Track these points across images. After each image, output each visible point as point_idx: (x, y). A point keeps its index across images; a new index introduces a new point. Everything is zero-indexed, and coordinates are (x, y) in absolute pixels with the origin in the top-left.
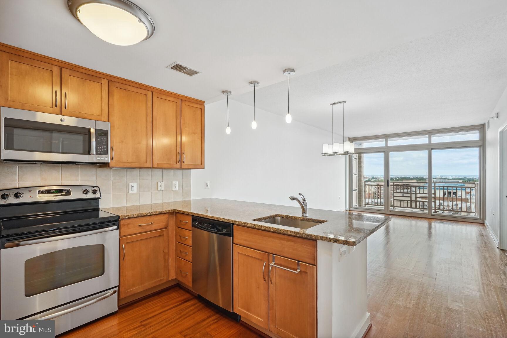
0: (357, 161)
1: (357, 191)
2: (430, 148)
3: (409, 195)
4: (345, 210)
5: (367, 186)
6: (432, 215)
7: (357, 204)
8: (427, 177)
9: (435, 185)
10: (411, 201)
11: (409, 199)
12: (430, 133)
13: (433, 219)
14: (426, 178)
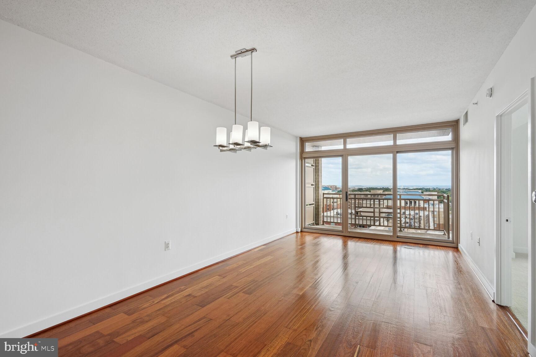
0: (314, 168)
1: (314, 205)
2: (395, 150)
3: (372, 210)
4: (295, 231)
5: (325, 200)
6: (397, 237)
7: (314, 222)
8: (392, 187)
9: (400, 197)
10: (374, 217)
11: (372, 215)
12: (395, 131)
13: (399, 243)
14: (391, 189)
